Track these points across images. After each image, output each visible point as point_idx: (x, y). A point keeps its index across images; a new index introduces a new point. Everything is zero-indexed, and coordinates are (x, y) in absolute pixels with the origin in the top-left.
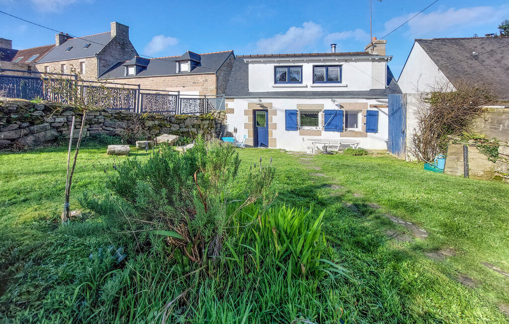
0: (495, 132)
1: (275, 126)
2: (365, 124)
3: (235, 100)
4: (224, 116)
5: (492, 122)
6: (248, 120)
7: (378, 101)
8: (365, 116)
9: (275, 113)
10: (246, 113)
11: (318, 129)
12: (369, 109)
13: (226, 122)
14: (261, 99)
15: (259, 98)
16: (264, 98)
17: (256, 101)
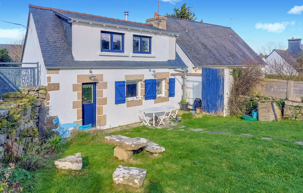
0: (268, 92)
1: (105, 101)
2: (168, 90)
3: (60, 71)
4: (46, 94)
5: (266, 87)
6: (76, 97)
7: (175, 71)
8: (168, 83)
9: (105, 85)
10: (75, 88)
11: (138, 99)
12: (171, 77)
13: (48, 104)
14: (92, 70)
15: (90, 69)
16: (95, 69)
17: (86, 72)
